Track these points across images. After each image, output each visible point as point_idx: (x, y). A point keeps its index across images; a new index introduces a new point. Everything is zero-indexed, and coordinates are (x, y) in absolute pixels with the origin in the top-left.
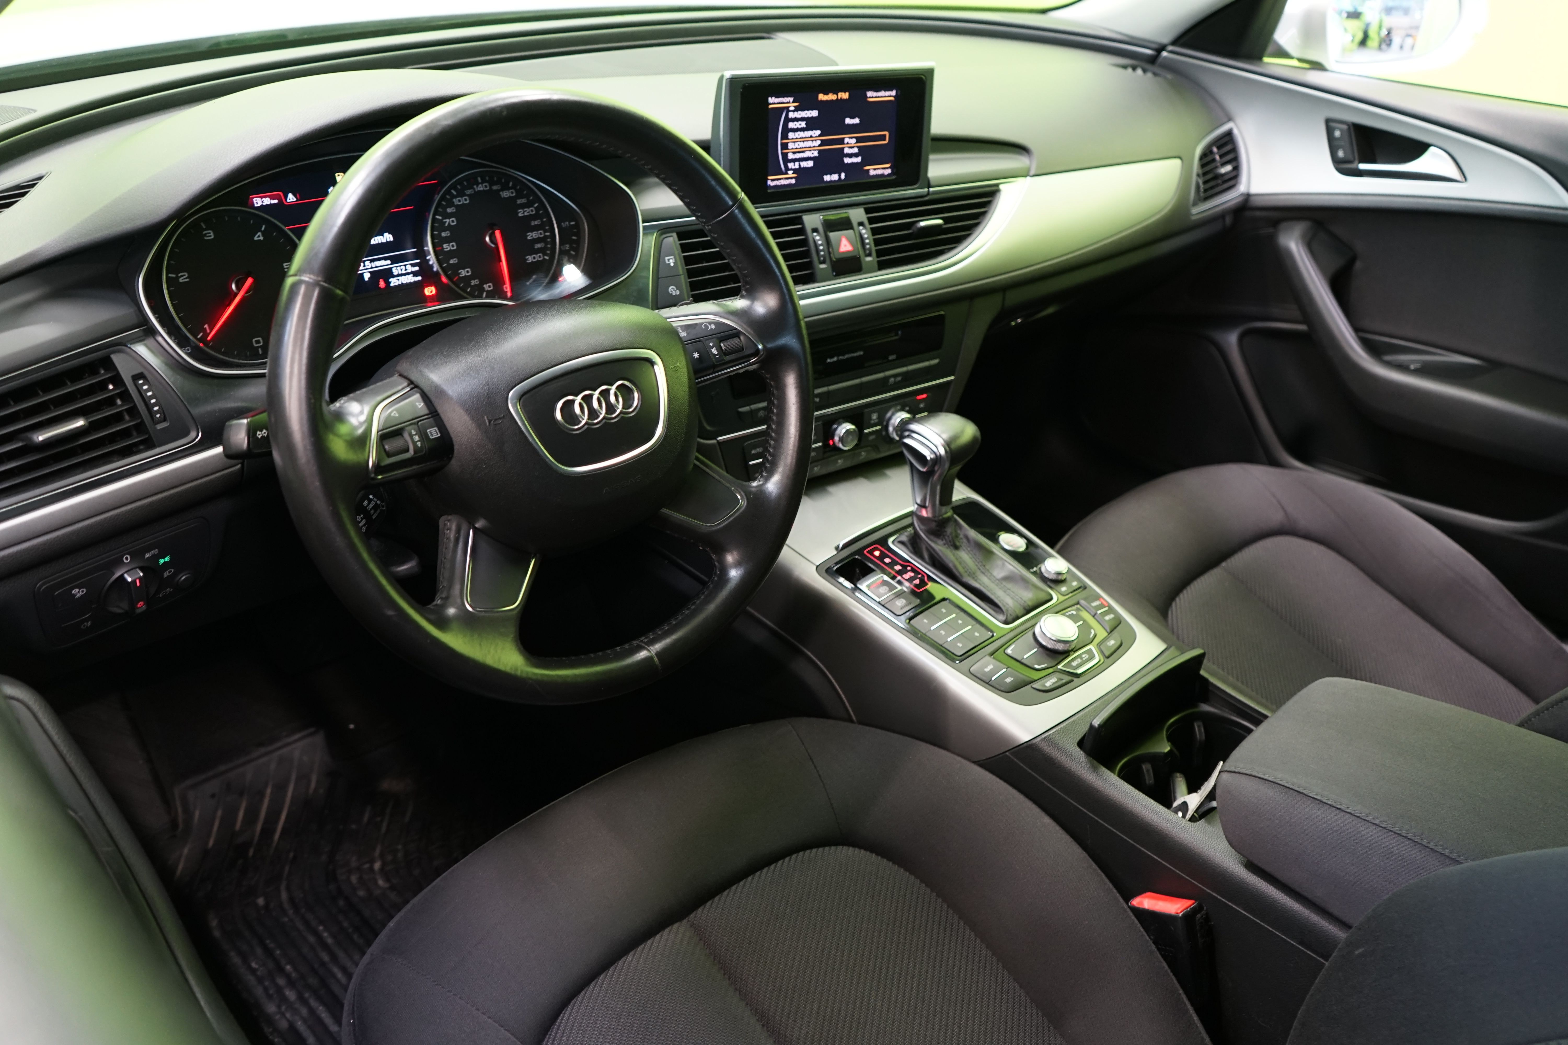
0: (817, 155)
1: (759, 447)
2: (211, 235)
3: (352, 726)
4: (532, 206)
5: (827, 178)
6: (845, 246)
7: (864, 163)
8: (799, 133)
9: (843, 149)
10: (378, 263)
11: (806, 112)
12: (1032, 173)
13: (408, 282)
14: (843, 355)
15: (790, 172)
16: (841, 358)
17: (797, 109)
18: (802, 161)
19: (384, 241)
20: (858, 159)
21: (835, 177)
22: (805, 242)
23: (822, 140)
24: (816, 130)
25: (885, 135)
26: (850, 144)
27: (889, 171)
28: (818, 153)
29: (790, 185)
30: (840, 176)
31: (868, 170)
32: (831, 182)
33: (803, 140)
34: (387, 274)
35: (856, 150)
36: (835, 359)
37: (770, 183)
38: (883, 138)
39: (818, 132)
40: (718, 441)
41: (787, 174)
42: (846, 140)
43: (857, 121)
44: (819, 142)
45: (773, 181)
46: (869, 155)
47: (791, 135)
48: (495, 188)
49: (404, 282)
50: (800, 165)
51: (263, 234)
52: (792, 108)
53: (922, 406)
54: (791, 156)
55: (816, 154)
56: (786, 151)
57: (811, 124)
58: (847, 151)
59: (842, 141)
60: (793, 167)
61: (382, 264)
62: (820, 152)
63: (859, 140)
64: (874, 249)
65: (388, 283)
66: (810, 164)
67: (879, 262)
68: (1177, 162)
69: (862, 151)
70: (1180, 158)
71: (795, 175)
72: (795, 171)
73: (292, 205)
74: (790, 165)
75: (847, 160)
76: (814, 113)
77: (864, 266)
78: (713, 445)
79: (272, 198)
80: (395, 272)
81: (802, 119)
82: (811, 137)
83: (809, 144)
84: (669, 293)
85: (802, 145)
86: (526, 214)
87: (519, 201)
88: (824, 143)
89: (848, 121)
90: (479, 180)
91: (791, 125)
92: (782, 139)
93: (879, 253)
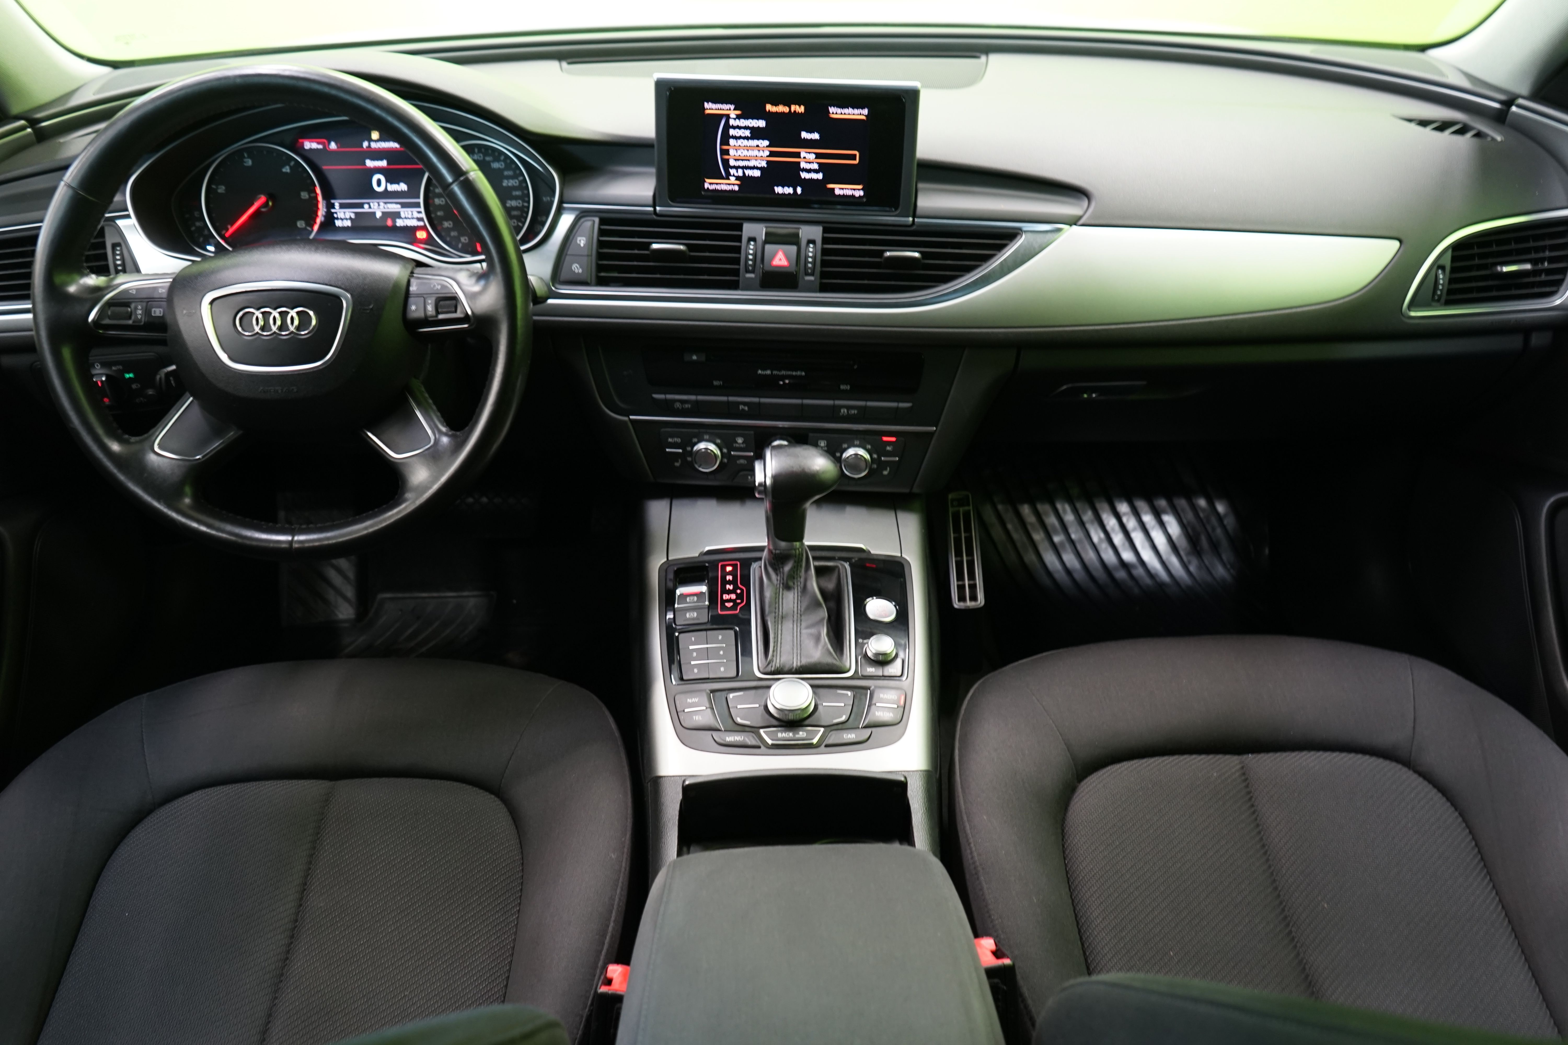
0: (766, 166)
1: (677, 437)
2: (249, 162)
3: (515, 601)
4: (517, 178)
5: (779, 190)
6: (780, 260)
7: (827, 179)
8: (742, 140)
9: (799, 163)
10: (389, 206)
11: (750, 120)
12: (1081, 222)
13: (412, 225)
14: (780, 370)
15: (732, 179)
16: (775, 372)
17: (738, 117)
18: (746, 169)
19: (399, 189)
20: (820, 176)
21: (789, 190)
22: (738, 250)
23: (771, 152)
24: (763, 139)
25: (855, 155)
26: (808, 160)
27: (862, 193)
28: (767, 163)
29: (732, 191)
30: (795, 190)
31: (833, 189)
32: (784, 194)
33: (748, 148)
34: (397, 215)
35: (816, 166)
36: (769, 372)
37: (706, 186)
38: (853, 157)
39: (766, 143)
40: (629, 419)
41: (729, 179)
42: (803, 154)
43: (816, 136)
44: (767, 153)
45: (710, 184)
46: (833, 173)
47: (732, 142)
48: (488, 159)
49: (409, 225)
50: (744, 173)
51: (291, 168)
52: (733, 115)
53: (889, 448)
54: (732, 163)
55: (764, 164)
56: (726, 157)
57: (756, 134)
58: (803, 165)
59: (798, 155)
60: (736, 174)
61: (393, 207)
62: (768, 162)
63: (818, 156)
64: (818, 269)
65: (394, 222)
66: (757, 173)
67: (821, 284)
68: (1396, 244)
69: (822, 168)
70: (1401, 241)
71: (738, 182)
72: (738, 178)
73: (333, 151)
74: (732, 171)
75: (804, 175)
76: (761, 123)
77: (801, 283)
78: (624, 422)
79: (318, 143)
80: (403, 215)
81: (746, 128)
82: (758, 146)
83: (756, 153)
84: (572, 269)
85: (745, 153)
86: (510, 184)
87: (506, 173)
88: (772, 154)
89: (804, 135)
90: (476, 150)
91: (732, 132)
92: (721, 144)
93: (823, 275)
